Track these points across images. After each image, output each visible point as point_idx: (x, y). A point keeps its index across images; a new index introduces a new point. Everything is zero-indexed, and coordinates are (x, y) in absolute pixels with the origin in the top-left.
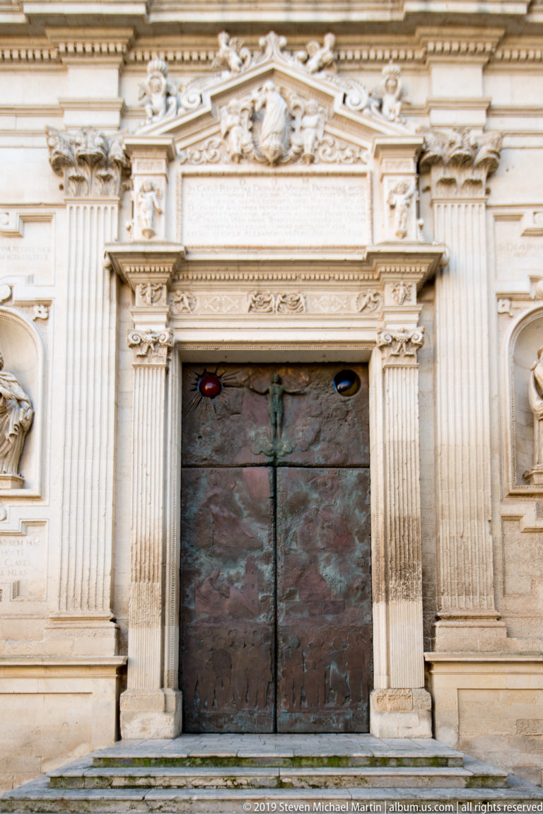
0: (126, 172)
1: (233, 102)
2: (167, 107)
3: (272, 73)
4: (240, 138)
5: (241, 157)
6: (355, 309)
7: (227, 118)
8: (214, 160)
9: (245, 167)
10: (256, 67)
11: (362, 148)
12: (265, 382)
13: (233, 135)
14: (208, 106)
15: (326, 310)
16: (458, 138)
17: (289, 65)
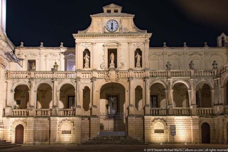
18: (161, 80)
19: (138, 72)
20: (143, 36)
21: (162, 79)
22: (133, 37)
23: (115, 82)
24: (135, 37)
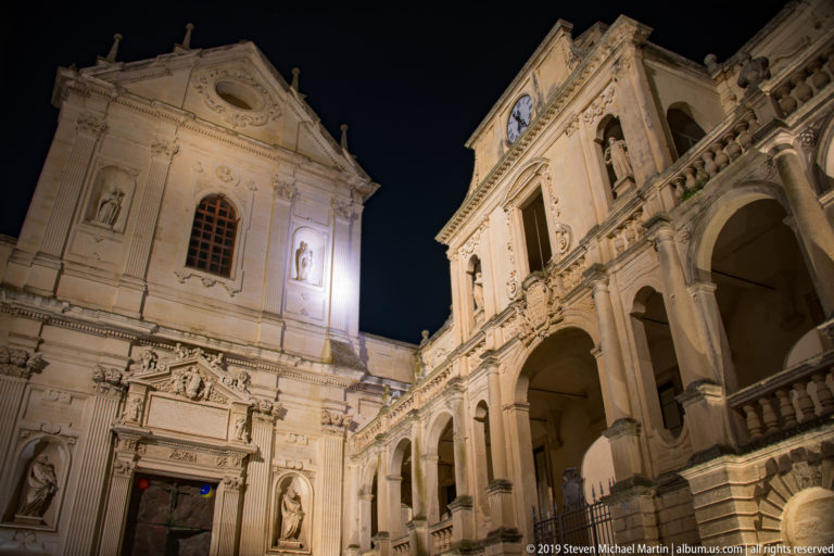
0: (127, 388)
1: (178, 370)
2: (150, 366)
3: (196, 363)
4: (177, 386)
5: (178, 393)
6: (216, 464)
7: (174, 377)
8: (166, 391)
9: (178, 397)
10: (188, 360)
11: (227, 399)
12: (173, 488)
13: (176, 383)
14: (168, 371)
15: (204, 462)
16: (263, 402)
17: (203, 361)
18: (736, 185)
19: (619, 222)
20: (603, 58)
21: (740, 176)
22: (572, 94)
23: (553, 329)
24: (577, 88)
